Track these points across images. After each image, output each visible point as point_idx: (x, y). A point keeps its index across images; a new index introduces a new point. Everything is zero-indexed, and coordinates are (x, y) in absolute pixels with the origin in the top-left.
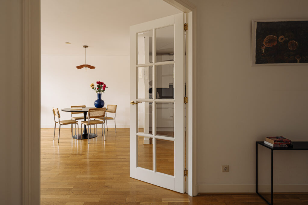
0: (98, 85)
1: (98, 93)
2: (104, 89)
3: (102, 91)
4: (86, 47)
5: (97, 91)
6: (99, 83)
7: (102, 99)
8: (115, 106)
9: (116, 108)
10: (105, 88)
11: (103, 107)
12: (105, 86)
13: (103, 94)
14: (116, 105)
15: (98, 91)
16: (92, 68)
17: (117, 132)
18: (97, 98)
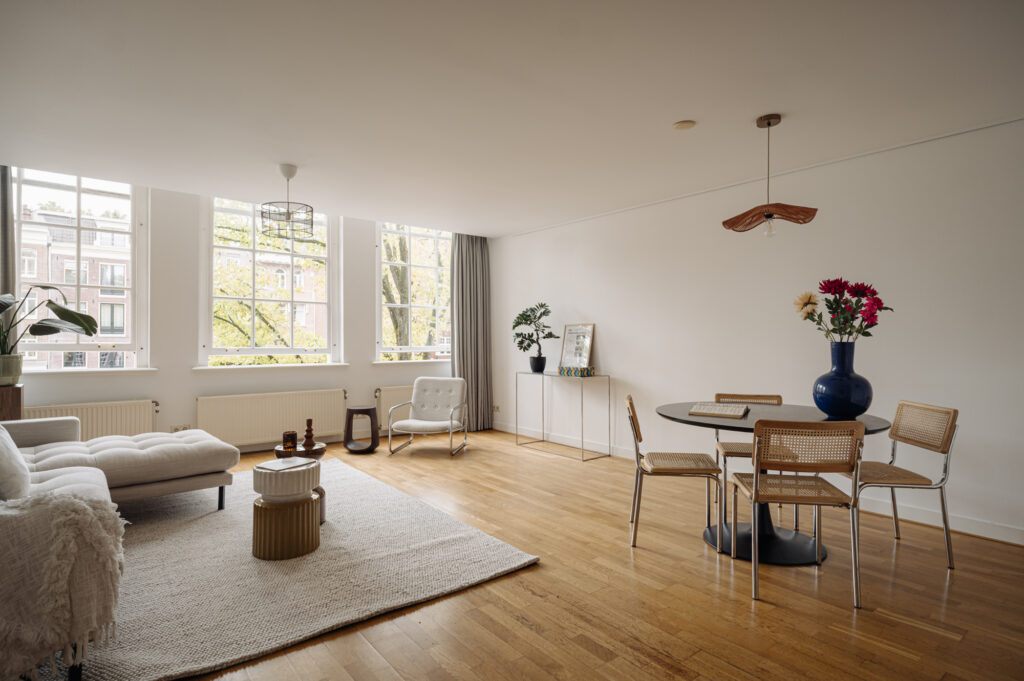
0: (831, 297)
1: (837, 338)
2: (871, 320)
3: (858, 331)
4: (769, 120)
5: (831, 327)
6: (834, 287)
7: (860, 367)
8: (948, 413)
9: (952, 428)
10: (878, 313)
11: (866, 413)
12: (878, 304)
13: (861, 345)
14: (951, 406)
15: (834, 331)
16: (801, 215)
18: (827, 367)
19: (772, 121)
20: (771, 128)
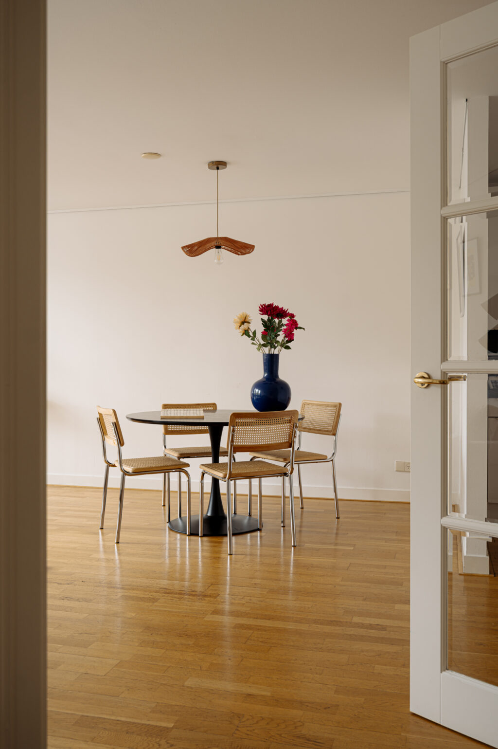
0: (266, 317)
1: (266, 350)
2: (290, 337)
3: (282, 346)
4: (218, 165)
5: (262, 342)
6: (272, 311)
7: (283, 374)
8: (335, 406)
9: (338, 416)
10: (295, 331)
11: (288, 409)
12: (293, 325)
13: (285, 358)
14: (336, 400)
15: (264, 345)
16: (241, 248)
17: (340, 516)
18: (260, 374)
19: (220, 166)
20: (219, 171)
